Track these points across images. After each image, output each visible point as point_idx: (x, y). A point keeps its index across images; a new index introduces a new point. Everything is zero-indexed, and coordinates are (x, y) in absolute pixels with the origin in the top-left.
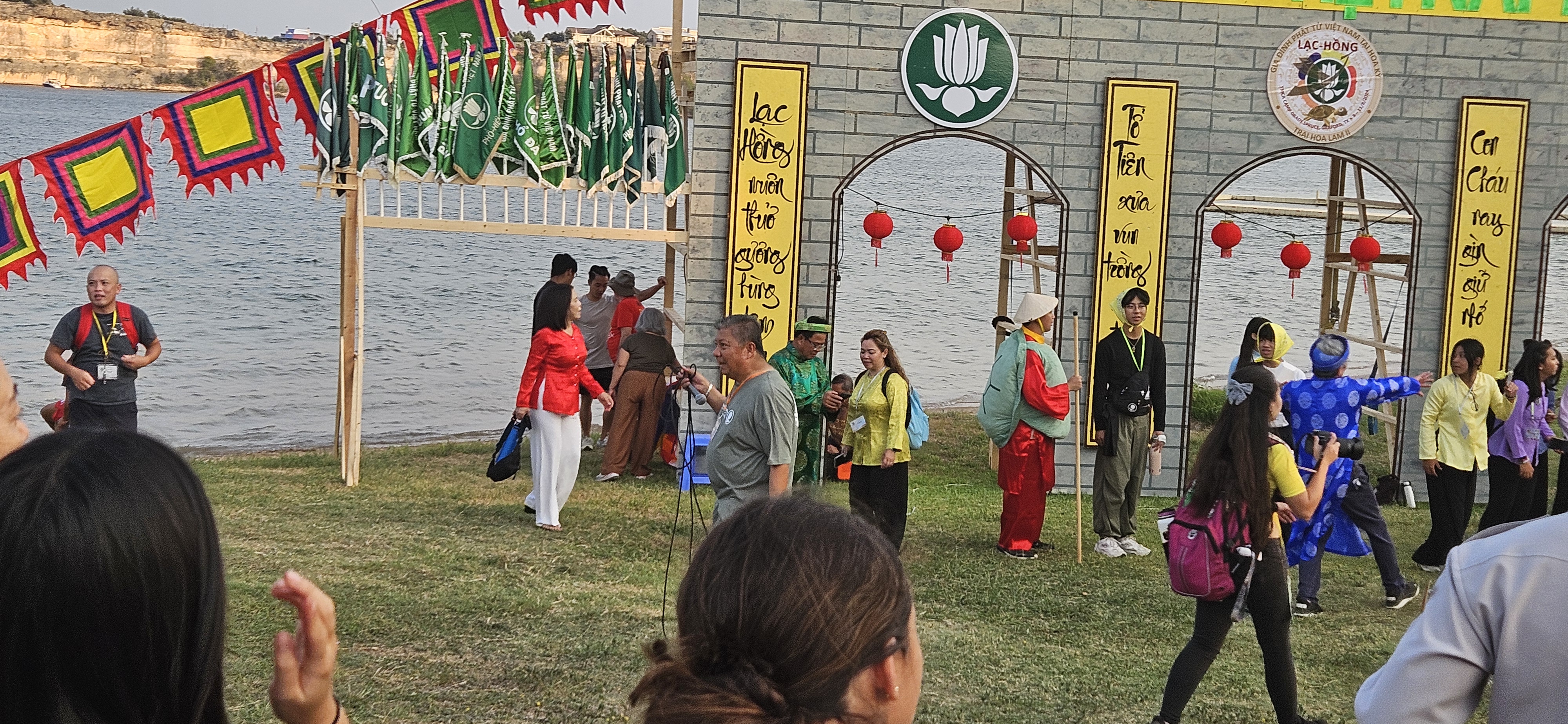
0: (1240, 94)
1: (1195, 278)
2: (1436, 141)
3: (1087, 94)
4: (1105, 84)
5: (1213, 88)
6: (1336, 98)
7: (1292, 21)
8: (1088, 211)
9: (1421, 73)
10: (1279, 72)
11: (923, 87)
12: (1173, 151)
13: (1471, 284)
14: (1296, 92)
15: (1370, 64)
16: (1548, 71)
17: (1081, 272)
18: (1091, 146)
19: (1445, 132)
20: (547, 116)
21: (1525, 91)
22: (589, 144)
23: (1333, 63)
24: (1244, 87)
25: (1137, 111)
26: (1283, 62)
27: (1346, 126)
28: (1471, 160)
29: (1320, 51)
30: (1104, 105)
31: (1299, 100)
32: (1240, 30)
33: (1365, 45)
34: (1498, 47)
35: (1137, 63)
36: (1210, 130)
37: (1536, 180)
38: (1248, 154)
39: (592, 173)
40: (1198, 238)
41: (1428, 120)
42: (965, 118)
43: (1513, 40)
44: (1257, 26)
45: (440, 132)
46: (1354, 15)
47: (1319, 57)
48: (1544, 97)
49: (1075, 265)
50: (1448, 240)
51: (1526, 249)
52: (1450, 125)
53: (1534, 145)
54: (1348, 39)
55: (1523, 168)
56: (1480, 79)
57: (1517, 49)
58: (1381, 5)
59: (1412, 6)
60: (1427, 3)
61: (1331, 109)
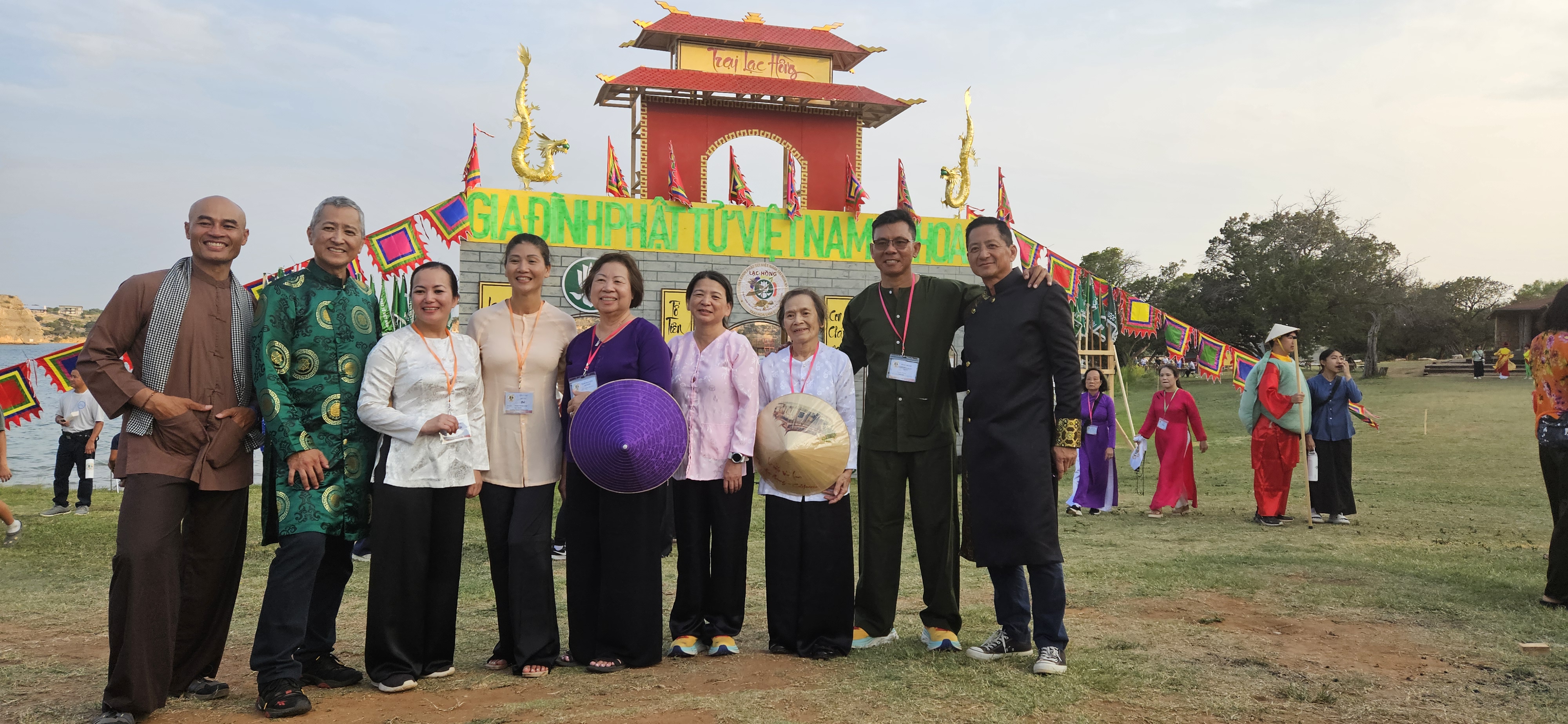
4: (661, 291)
6: (768, 297)
7: (746, 263)
10: (741, 285)
11: (573, 294)
14: (750, 294)
15: (783, 281)
18: (656, 320)
23: (765, 281)
25: (676, 303)
26: (743, 281)
27: (773, 309)
29: (759, 276)
30: (661, 301)
31: (751, 298)
33: (780, 273)
34: (838, 274)
35: (675, 282)
44: (730, 265)
46: (774, 259)
47: (759, 278)
54: (772, 271)
56: (832, 288)
57: (847, 275)
58: (786, 255)
59: (800, 255)
60: (806, 254)
61: (766, 302)
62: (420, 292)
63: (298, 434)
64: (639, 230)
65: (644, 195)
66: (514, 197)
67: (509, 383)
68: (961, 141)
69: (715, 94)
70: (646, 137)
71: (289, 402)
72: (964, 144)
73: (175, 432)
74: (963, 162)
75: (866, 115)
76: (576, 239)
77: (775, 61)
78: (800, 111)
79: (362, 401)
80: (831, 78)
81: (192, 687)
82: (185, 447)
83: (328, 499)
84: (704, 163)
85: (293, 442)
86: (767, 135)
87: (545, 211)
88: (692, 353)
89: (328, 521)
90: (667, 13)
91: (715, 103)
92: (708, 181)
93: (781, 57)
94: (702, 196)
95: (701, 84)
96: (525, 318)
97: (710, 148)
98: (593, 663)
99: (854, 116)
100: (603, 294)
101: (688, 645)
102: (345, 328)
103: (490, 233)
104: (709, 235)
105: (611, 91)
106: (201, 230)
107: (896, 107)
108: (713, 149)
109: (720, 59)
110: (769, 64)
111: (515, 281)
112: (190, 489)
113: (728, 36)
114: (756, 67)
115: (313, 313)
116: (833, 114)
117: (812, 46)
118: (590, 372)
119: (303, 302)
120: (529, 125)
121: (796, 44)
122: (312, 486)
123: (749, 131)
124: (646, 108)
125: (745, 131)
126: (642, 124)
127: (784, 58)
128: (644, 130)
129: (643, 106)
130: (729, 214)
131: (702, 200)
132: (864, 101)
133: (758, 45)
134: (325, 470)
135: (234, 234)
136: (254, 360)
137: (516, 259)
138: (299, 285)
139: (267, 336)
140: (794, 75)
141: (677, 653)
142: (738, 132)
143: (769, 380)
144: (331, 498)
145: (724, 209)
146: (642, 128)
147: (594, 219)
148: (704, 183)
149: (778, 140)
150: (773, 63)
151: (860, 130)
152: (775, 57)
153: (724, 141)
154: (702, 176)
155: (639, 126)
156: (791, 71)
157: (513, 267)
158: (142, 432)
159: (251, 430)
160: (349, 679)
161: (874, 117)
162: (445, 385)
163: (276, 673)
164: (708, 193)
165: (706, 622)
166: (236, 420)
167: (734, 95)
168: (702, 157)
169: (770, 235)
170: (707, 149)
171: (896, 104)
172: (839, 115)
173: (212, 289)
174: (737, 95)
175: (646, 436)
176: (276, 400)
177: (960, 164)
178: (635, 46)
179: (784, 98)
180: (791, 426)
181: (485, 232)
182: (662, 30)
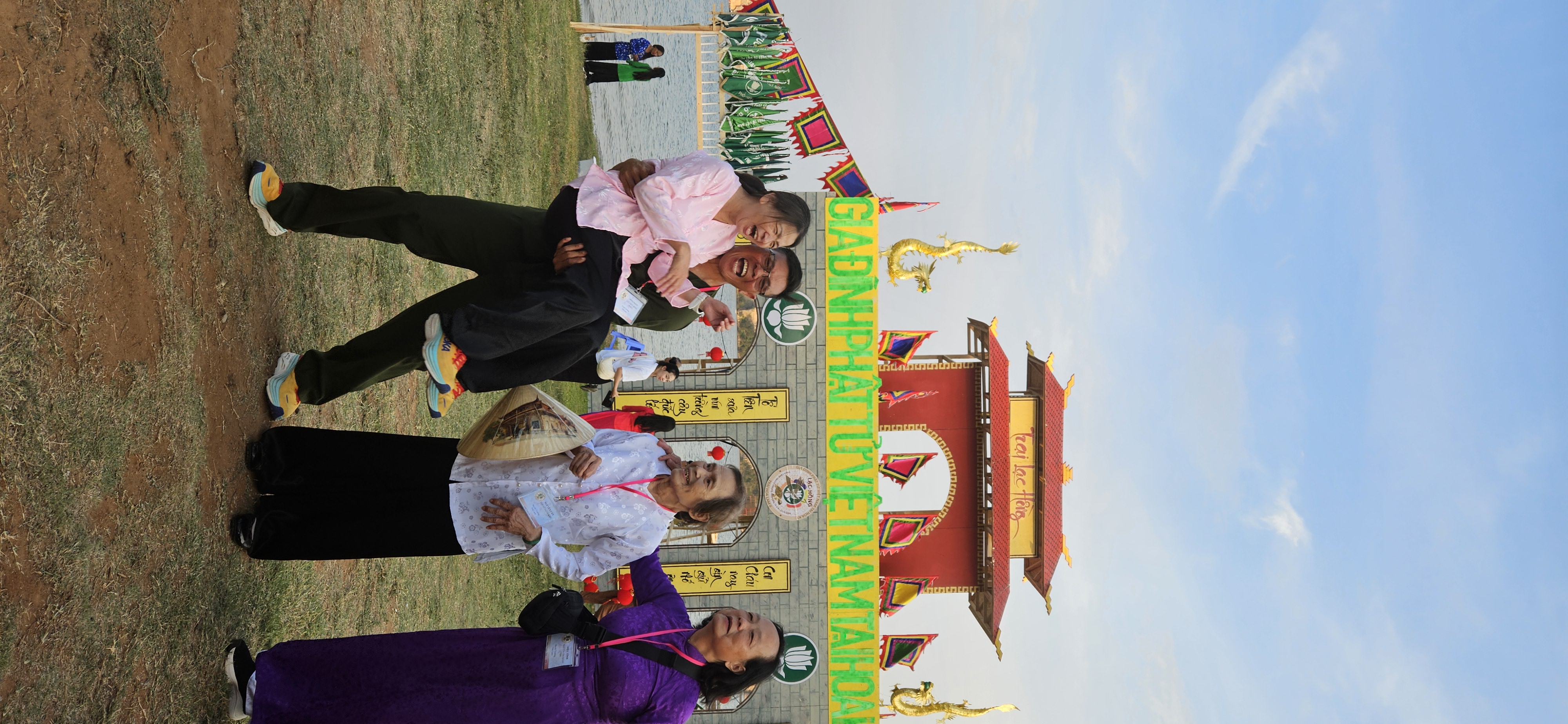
0: (785, 452)
1: (697, 439)
2: (769, 550)
3: (781, 379)
4: (786, 388)
5: (787, 439)
6: (786, 499)
7: (820, 474)
8: (726, 384)
9: (800, 538)
10: (797, 470)
12: (757, 423)
13: (702, 575)
14: (788, 479)
15: (803, 514)
16: (804, 600)
17: (697, 384)
18: (757, 383)
19: (774, 554)
20: (754, 122)
21: (795, 590)
22: (742, 142)
23: (802, 495)
24: (789, 454)
25: (775, 403)
26: (801, 471)
27: (773, 505)
28: (760, 567)
29: (807, 489)
30: (776, 387)
31: (784, 481)
32: (815, 449)
33: (811, 510)
34: (814, 575)
35: (796, 402)
36: (768, 440)
37: (753, 601)
38: (757, 459)
39: (728, 144)
40: (716, 439)
41: (778, 545)
42: (767, 322)
43: (818, 581)
44: (817, 457)
45: (743, 70)
46: (825, 503)
47: (805, 489)
48: (792, 599)
49: (700, 380)
50: (722, 561)
51: (720, 599)
52: (777, 556)
53: (770, 598)
54: (813, 502)
55: (758, 593)
56: (799, 567)
57: (814, 582)
58: (830, 516)
59: (831, 531)
60: (833, 538)
61: (780, 497)
64: (847, 364)
65: (882, 368)
66: (871, 242)
68: (961, 703)
69: (988, 435)
70: (940, 368)
72: (960, 706)
74: (940, 707)
75: (982, 595)
76: (834, 302)
77: (1027, 497)
78: (979, 525)
80: (1016, 556)
84: (919, 427)
86: (952, 491)
87: (859, 272)
90: (1063, 385)
91: (980, 436)
92: (901, 432)
93: (1032, 503)
94: (886, 426)
95: (997, 421)
97: (934, 433)
99: (979, 583)
103: (834, 219)
104: (846, 435)
105: (983, 333)
107: (991, 628)
108: (934, 436)
109: (1024, 440)
110: (1024, 491)
113: (1047, 448)
114: (1020, 477)
116: (979, 560)
117: (1045, 535)
120: (943, 254)
121: (1046, 518)
123: (955, 473)
124: (968, 367)
125: (954, 468)
126: (952, 364)
127: (1031, 506)
128: (947, 366)
129: (971, 364)
130: (868, 454)
131: (881, 426)
132: (995, 592)
133: (1041, 478)
140: (1014, 518)
142: (952, 461)
145: (874, 449)
146: (949, 364)
147: (855, 319)
148: (899, 428)
149: (948, 503)
150: (1025, 494)
151: (965, 590)
152: (1031, 497)
153: (942, 447)
154: (905, 425)
155: (950, 362)
156: (1019, 514)
161: (980, 605)
164: (889, 432)
167: (989, 456)
168: (925, 425)
169: (851, 498)
170: (933, 430)
171: (994, 628)
172: (978, 567)
174: (989, 459)
177: (937, 704)
178: (1029, 356)
179: (990, 509)
181: (835, 215)
182: (1046, 381)
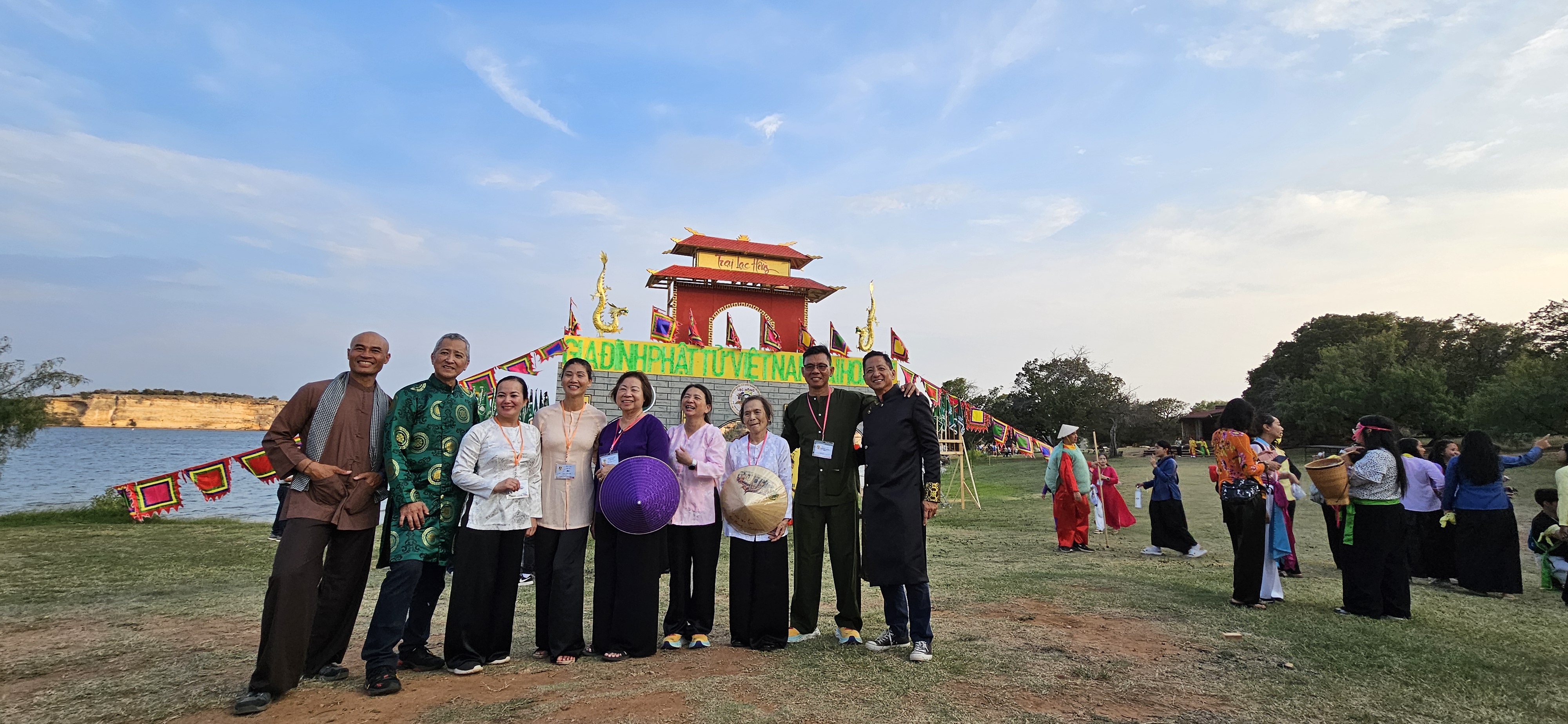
7: (735, 383)
10: (732, 398)
14: (737, 403)
23: (747, 395)
26: (733, 395)
47: (743, 393)
54: (751, 389)
58: (760, 378)
59: (769, 379)
60: (773, 378)
62: (501, 396)
63: (410, 491)
64: (669, 363)
65: (673, 341)
67: (560, 457)
68: (868, 311)
69: (718, 282)
70: (675, 305)
71: (406, 468)
72: (870, 313)
73: (325, 490)
74: (869, 323)
75: (810, 295)
77: (756, 263)
79: (454, 470)
80: (789, 273)
81: (322, 671)
82: (330, 499)
83: (426, 537)
84: (712, 322)
85: (405, 496)
86: (750, 306)
87: (612, 350)
88: (683, 438)
89: (425, 552)
91: (718, 286)
92: (714, 332)
93: (759, 261)
94: (709, 341)
95: (710, 275)
96: (572, 413)
98: (606, 654)
100: (624, 399)
101: (675, 640)
102: (449, 419)
104: (713, 366)
105: (655, 279)
106: (356, 353)
107: (829, 291)
109: (723, 261)
110: (752, 264)
111: (567, 388)
112: (330, 530)
113: (728, 248)
114: (744, 266)
115: (429, 409)
116: (790, 295)
117: (778, 254)
118: (614, 451)
119: (423, 401)
120: (605, 298)
121: (768, 253)
122: (416, 527)
123: (739, 303)
124: (676, 290)
125: (737, 303)
126: (674, 298)
127: (761, 261)
128: (675, 302)
129: (675, 288)
130: (726, 353)
131: (709, 345)
132: (809, 287)
133: (746, 253)
134: (426, 516)
135: (378, 356)
136: (385, 439)
137: (570, 373)
138: (421, 390)
139: (395, 423)
140: (767, 271)
141: (667, 646)
142: (732, 304)
143: (734, 458)
144: (429, 536)
145: (723, 350)
147: (642, 354)
148: (711, 333)
149: (757, 309)
151: (807, 303)
153: (724, 309)
154: (710, 330)
155: (672, 300)
156: (766, 269)
157: (567, 379)
158: (301, 489)
159: (377, 488)
160: (432, 665)
162: (513, 459)
163: (378, 662)
164: (714, 340)
165: (689, 624)
166: (368, 481)
167: (731, 282)
168: (710, 319)
169: (751, 366)
170: (714, 314)
171: (829, 289)
172: (795, 295)
173: (360, 393)
174: (733, 282)
175: (653, 494)
176: (397, 467)
177: (867, 325)
178: (671, 253)
179: (761, 285)
180: (748, 489)
182: (687, 244)
